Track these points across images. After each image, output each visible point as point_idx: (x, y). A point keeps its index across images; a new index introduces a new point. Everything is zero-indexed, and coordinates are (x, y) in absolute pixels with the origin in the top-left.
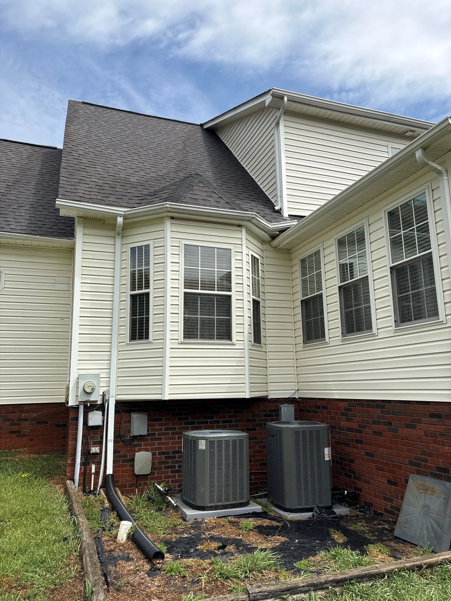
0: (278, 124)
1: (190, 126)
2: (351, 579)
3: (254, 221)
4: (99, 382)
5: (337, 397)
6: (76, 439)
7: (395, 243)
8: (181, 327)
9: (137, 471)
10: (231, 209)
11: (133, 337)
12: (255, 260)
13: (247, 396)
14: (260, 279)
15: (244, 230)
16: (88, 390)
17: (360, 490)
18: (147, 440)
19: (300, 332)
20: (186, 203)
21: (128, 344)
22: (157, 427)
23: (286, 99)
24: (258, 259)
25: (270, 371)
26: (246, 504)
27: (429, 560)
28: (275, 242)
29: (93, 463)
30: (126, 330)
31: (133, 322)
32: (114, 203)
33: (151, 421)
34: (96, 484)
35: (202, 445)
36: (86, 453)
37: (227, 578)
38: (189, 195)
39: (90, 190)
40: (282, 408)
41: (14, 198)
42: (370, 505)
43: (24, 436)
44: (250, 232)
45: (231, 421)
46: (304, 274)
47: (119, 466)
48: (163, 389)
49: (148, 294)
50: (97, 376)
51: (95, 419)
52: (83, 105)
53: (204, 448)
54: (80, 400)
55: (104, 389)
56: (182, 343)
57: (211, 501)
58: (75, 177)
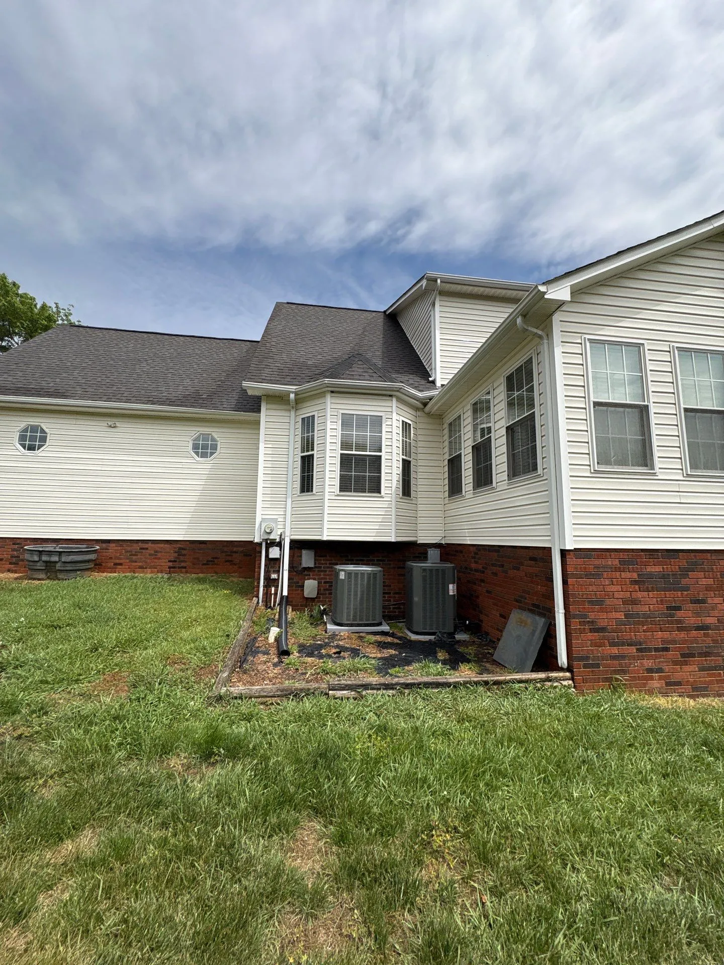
0: (434, 305)
1: (374, 314)
2: (419, 684)
3: (401, 390)
4: (277, 525)
5: (469, 543)
6: (260, 568)
7: (511, 404)
8: (337, 482)
9: (306, 594)
10: (382, 381)
11: (302, 491)
12: (406, 427)
13: (393, 539)
14: (412, 441)
15: (394, 399)
16: (268, 531)
17: (481, 621)
18: (314, 571)
19: (447, 488)
20: (343, 379)
21: (299, 496)
22: (322, 562)
23: (439, 281)
24: (410, 425)
25: (420, 520)
26: (380, 624)
27: (497, 678)
28: (427, 409)
29: (273, 586)
30: (298, 485)
31: (303, 479)
32: (290, 383)
33: (317, 556)
34: (275, 602)
35: (342, 576)
36: (267, 578)
37: (327, 673)
38: (348, 372)
39: (272, 373)
40: (429, 552)
41: (230, 384)
42: (487, 634)
43: (235, 564)
44: (399, 400)
45: (384, 561)
46: (450, 437)
47: (293, 590)
48: (322, 532)
49: (312, 455)
50: (275, 521)
51: (274, 553)
52: (286, 305)
53: (343, 578)
54: (262, 538)
55: (281, 531)
56: (338, 495)
57: (348, 620)
58: (263, 363)
